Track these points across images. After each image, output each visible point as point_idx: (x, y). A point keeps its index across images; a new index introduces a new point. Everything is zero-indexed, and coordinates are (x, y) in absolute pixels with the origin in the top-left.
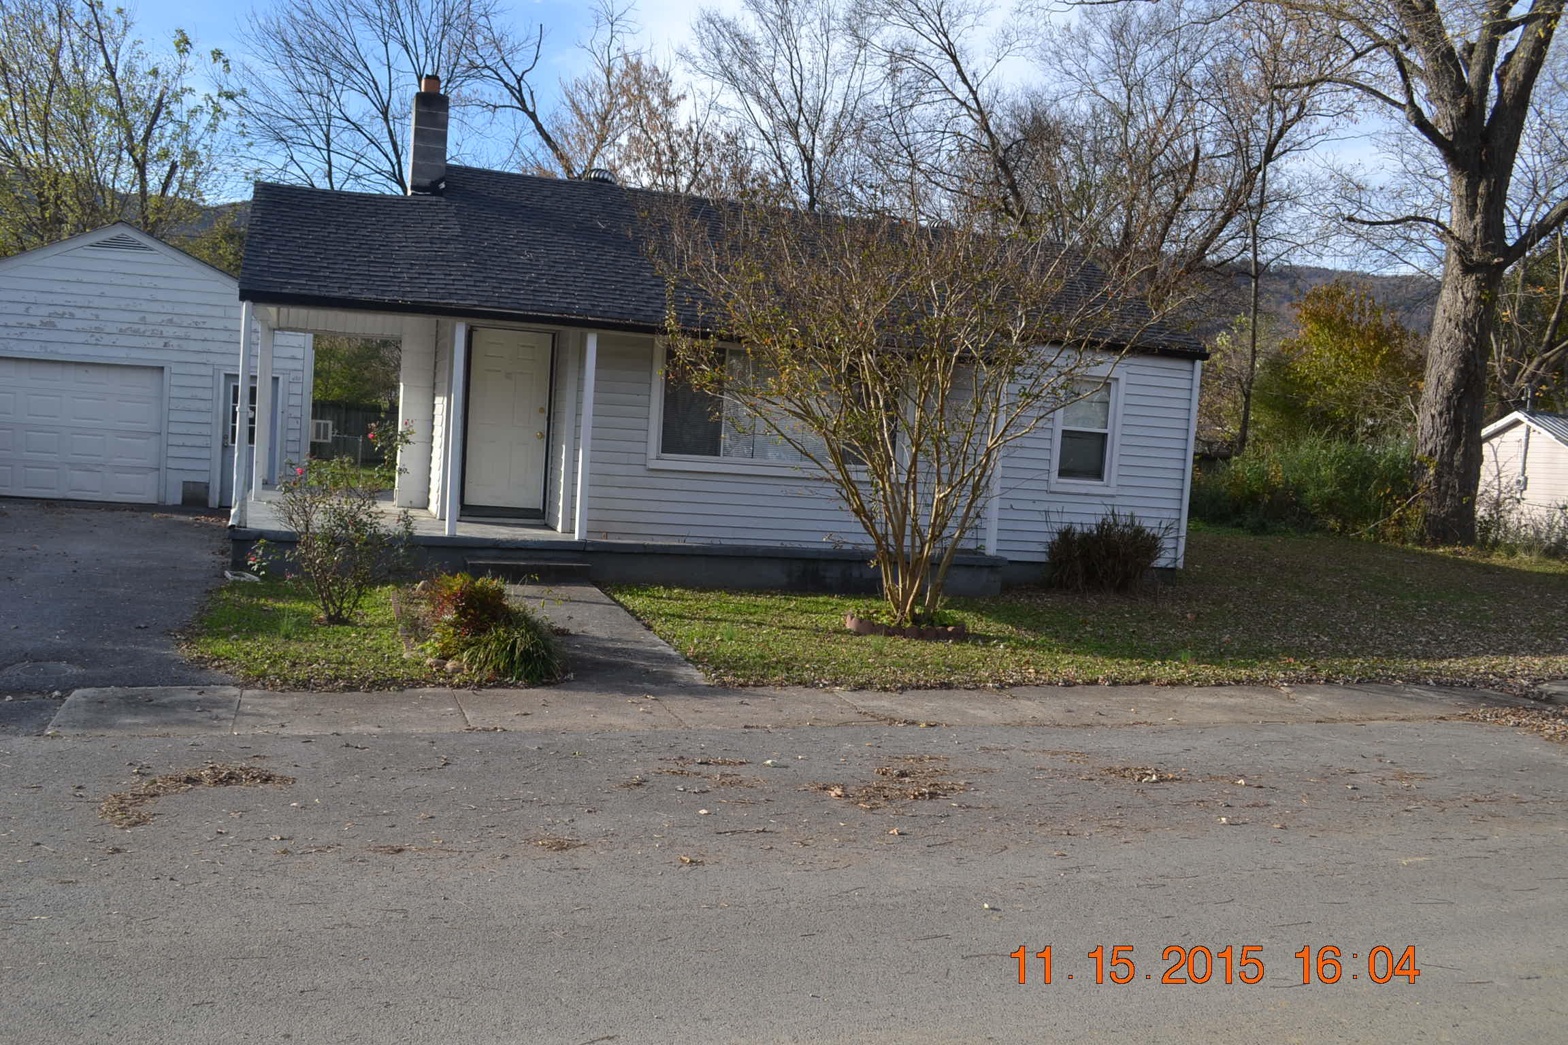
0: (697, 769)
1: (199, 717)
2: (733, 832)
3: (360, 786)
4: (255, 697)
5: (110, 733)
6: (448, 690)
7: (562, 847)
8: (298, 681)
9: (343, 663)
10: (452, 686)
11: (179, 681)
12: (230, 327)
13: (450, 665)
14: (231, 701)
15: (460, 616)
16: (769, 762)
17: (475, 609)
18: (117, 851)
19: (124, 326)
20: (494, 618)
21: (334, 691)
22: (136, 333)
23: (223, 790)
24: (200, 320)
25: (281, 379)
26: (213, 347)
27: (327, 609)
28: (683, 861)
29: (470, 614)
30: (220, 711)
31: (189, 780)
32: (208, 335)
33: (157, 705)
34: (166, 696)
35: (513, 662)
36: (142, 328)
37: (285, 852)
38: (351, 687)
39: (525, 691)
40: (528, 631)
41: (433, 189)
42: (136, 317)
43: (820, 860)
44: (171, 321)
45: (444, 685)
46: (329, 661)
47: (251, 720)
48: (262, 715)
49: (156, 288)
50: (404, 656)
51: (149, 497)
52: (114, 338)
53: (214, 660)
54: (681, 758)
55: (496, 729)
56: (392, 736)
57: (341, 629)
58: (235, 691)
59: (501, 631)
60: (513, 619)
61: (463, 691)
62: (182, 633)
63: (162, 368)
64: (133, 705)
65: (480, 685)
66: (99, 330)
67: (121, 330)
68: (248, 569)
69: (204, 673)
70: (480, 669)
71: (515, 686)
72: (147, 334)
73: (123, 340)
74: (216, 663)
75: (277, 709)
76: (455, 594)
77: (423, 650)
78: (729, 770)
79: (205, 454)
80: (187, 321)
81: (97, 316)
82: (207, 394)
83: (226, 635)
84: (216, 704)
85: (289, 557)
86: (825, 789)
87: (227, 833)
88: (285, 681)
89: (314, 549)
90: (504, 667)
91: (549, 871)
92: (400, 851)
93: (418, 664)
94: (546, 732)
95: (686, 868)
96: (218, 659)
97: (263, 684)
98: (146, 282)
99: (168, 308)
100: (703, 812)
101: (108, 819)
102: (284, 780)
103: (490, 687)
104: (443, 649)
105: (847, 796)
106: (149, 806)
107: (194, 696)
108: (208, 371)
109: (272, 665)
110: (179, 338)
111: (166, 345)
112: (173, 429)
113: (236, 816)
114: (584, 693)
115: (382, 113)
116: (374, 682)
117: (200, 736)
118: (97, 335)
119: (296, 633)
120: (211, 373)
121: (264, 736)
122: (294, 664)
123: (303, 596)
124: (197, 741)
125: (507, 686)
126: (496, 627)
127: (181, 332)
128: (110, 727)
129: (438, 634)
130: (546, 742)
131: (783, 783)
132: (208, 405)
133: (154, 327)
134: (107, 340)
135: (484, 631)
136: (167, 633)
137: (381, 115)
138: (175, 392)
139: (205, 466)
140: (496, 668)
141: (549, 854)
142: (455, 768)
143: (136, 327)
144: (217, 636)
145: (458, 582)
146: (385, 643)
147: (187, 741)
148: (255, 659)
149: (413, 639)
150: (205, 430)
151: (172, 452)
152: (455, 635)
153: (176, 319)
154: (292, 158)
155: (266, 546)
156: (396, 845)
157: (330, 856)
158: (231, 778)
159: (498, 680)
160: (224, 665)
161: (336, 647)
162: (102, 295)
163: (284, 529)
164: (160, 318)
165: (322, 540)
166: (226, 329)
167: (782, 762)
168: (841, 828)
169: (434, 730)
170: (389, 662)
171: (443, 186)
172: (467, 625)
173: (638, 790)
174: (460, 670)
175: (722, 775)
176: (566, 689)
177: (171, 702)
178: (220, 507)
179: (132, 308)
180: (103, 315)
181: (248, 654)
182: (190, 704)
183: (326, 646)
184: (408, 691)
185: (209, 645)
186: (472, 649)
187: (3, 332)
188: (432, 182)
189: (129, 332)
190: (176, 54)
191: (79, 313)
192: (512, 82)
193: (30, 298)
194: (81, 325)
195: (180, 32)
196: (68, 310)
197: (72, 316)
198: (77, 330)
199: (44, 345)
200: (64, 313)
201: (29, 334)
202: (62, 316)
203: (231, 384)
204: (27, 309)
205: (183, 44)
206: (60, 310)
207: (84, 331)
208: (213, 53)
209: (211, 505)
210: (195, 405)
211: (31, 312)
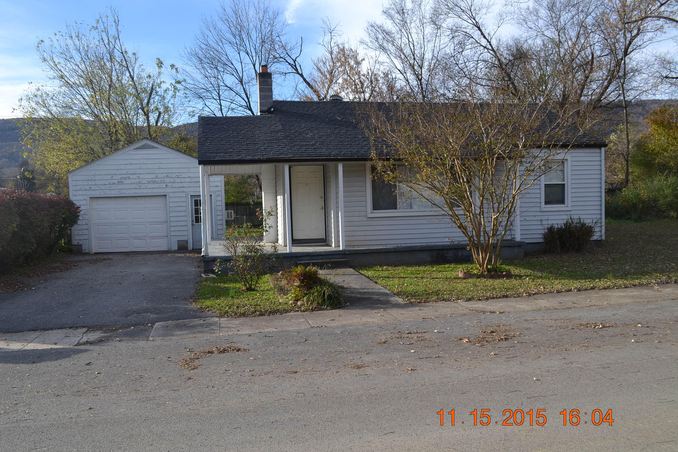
0: (407, 335)
1: (205, 330)
2: (426, 358)
3: (275, 351)
4: (225, 321)
5: (173, 338)
6: (299, 313)
7: (359, 367)
8: (241, 313)
9: (257, 305)
10: (301, 311)
11: (195, 317)
12: (190, 176)
13: (299, 303)
14: (217, 323)
15: (301, 283)
16: (436, 331)
17: (307, 280)
18: (190, 379)
19: (150, 180)
20: (315, 283)
21: (255, 316)
22: (154, 182)
23: (222, 355)
24: (179, 174)
25: (213, 195)
26: (185, 185)
27: (246, 285)
28: (408, 369)
29: (305, 282)
30: (213, 327)
31: (209, 352)
32: (182, 180)
33: (188, 327)
34: (191, 323)
35: (324, 300)
36: (157, 180)
37: (252, 375)
38: (262, 314)
39: (331, 311)
40: (329, 287)
41: (269, 111)
42: (153, 176)
43: (463, 366)
44: (167, 176)
45: (298, 311)
46: (251, 305)
47: (226, 329)
48: (230, 327)
49: (161, 163)
50: (280, 301)
51: (164, 248)
52: (146, 185)
53: (207, 308)
54: (400, 332)
55: (322, 326)
56: (282, 331)
57: (253, 293)
58: (217, 319)
59: (318, 288)
60: (322, 283)
61: (306, 313)
62: (191, 298)
63: (166, 195)
64: (180, 327)
65: (312, 310)
66: (140, 183)
67: (148, 182)
68: (213, 272)
69: (203, 313)
70: (311, 304)
71: (326, 309)
72: (159, 182)
73: (150, 186)
74: (208, 309)
75: (235, 325)
76: (298, 274)
77: (287, 298)
78: (420, 335)
79: (185, 228)
80: (174, 175)
81: (139, 177)
82: (184, 204)
83: (209, 298)
84: (211, 324)
85: (229, 266)
86: (461, 339)
87: (229, 370)
88: (236, 314)
89: (239, 262)
90: (321, 302)
91: (356, 376)
92: (296, 372)
93: (286, 304)
94: (343, 326)
95: (409, 372)
96: (208, 307)
97: (227, 316)
98: (156, 161)
99: (166, 171)
100: (413, 351)
101: (183, 368)
102: (245, 350)
103: (317, 311)
104: (295, 297)
105: (470, 342)
106: (197, 362)
107: (202, 322)
108: (183, 195)
109: (230, 308)
110: (172, 183)
111: (166, 186)
112: (172, 219)
113: (231, 364)
114: (355, 310)
115: (240, 82)
116: (270, 312)
117: (207, 336)
118: (139, 185)
119: (235, 295)
120: (185, 196)
121: (232, 335)
122: (238, 307)
123: (236, 281)
124: (208, 338)
125: (323, 310)
126: (316, 286)
127: (172, 180)
128: (173, 335)
129: (293, 291)
130: (343, 329)
131: (443, 339)
132: (185, 208)
133: (161, 179)
134: (143, 186)
135: (311, 288)
136: (186, 299)
137: (240, 83)
138: (172, 205)
139: (186, 233)
140: (318, 303)
141: (354, 370)
142: (310, 342)
143: (154, 180)
144: (206, 298)
145: (299, 270)
146: (271, 296)
147: (203, 338)
148: (222, 307)
149: (282, 294)
150: (184, 219)
151: (172, 229)
152: (300, 291)
153: (169, 175)
154: (205, 104)
155: (220, 262)
156: (294, 370)
157: (270, 376)
158: (224, 351)
159: (319, 308)
160: (211, 310)
161: (253, 299)
162: (140, 168)
163: (228, 255)
164: (163, 175)
165: (242, 257)
166: (189, 177)
167: (441, 331)
168: (470, 354)
169: (298, 328)
170: (274, 304)
171: (272, 109)
172: (304, 287)
173: (384, 345)
174: (303, 305)
175: (417, 337)
176: (347, 309)
177: (193, 325)
178: (193, 249)
179: (152, 172)
180: (141, 176)
181: (219, 305)
182: (201, 325)
183: (249, 299)
184: (284, 315)
185: (203, 302)
186: (307, 296)
187: (103, 187)
188: (268, 109)
189: (152, 182)
190: (157, 68)
191: (131, 176)
192: (292, 62)
193: (113, 172)
194: (133, 181)
195: (158, 59)
196: (128, 176)
197: (129, 178)
198: (132, 184)
199: (120, 190)
200: (126, 177)
201: (113, 187)
202: (125, 178)
203: (194, 199)
204: (112, 177)
205: (160, 64)
206: (124, 176)
207: (134, 183)
208: (171, 66)
209: (189, 249)
210: (180, 209)
211: (114, 178)
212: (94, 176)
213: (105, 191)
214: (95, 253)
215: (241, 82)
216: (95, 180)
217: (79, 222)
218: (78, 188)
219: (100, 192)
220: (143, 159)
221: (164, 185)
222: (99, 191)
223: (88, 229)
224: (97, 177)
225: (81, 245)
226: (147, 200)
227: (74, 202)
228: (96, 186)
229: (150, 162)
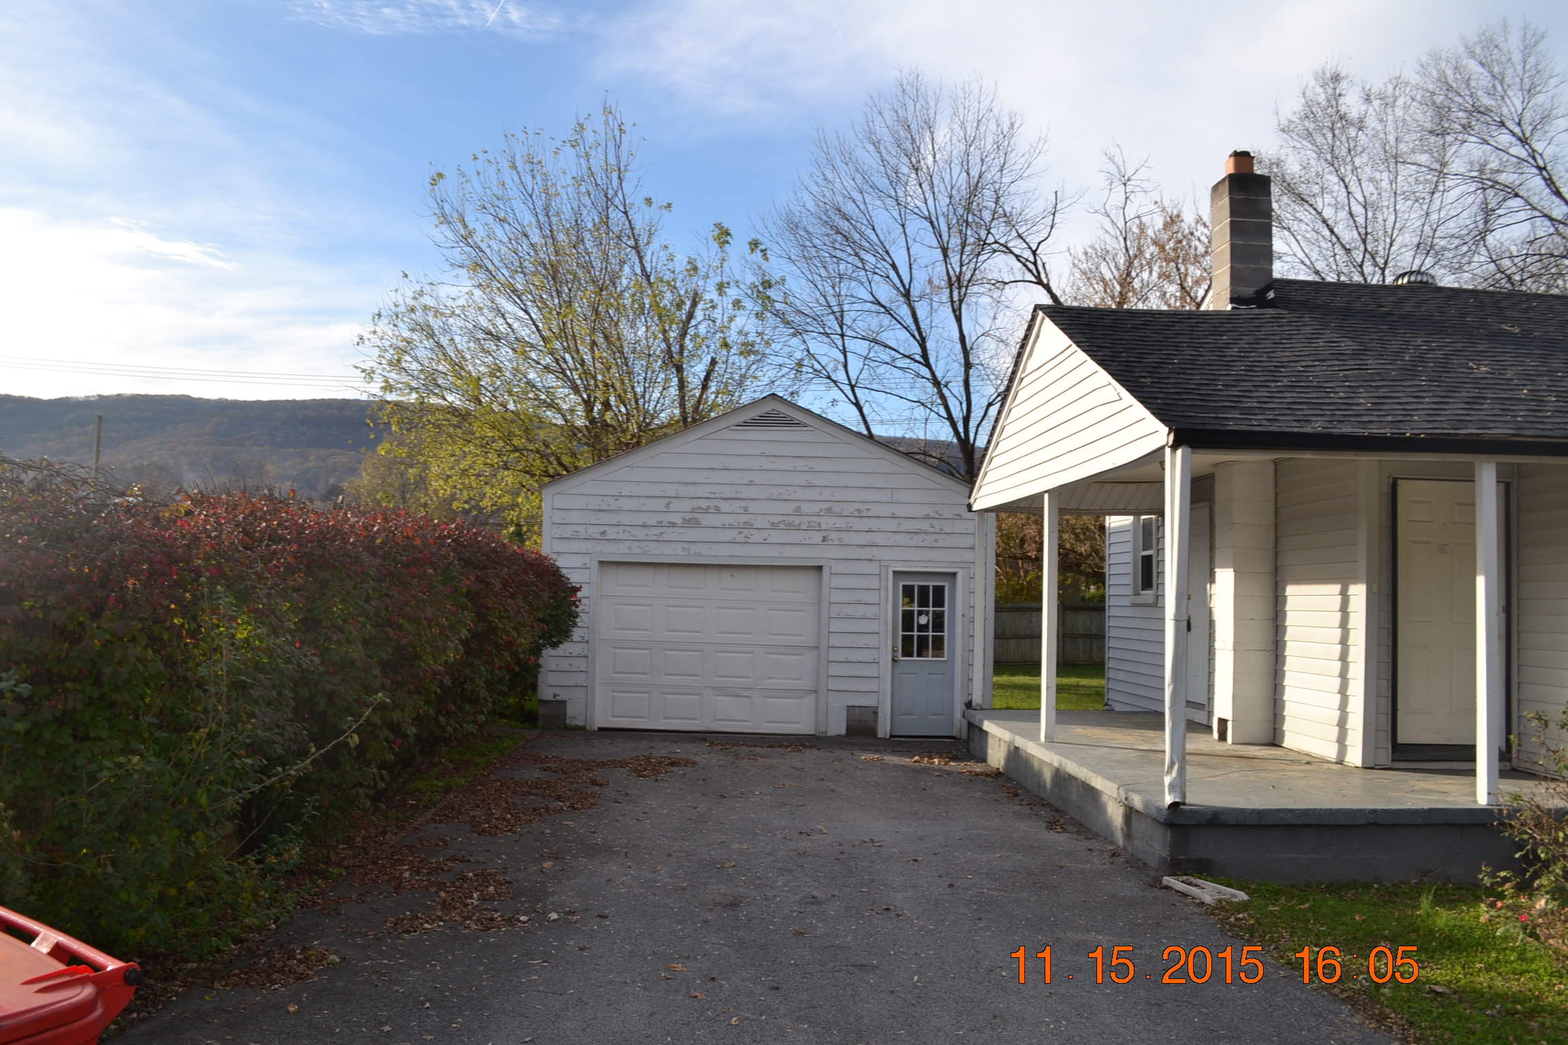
12: (897, 514)
19: (776, 519)
22: (791, 527)
24: (863, 507)
25: (959, 577)
26: (880, 539)
32: (874, 524)
36: (797, 520)
41: (1259, 299)
42: (789, 508)
44: (829, 510)
49: (812, 471)
51: (804, 726)
52: (764, 534)
63: (820, 568)
66: (748, 526)
67: (773, 524)
72: (804, 527)
73: (775, 536)
79: (872, 671)
80: (848, 509)
81: (746, 509)
82: (873, 597)
98: (800, 464)
99: (826, 495)
108: (872, 568)
110: (840, 530)
111: (824, 539)
112: (835, 641)
115: (904, 296)
118: (746, 532)
120: (877, 572)
127: (841, 523)
132: (875, 609)
133: (811, 519)
134: (757, 537)
137: (902, 299)
138: (836, 597)
139: (872, 685)
143: (790, 519)
150: (872, 641)
151: (834, 670)
153: (836, 508)
162: (751, 483)
164: (815, 508)
166: (893, 517)
171: (1271, 295)
178: (891, 736)
179: (786, 497)
180: (753, 506)
187: (640, 534)
188: (1257, 292)
189: (782, 526)
190: (715, 246)
191: (725, 506)
192: (1027, 254)
193: (671, 490)
194: (728, 520)
195: (718, 226)
196: (715, 503)
197: (718, 510)
198: (724, 527)
199: (686, 546)
200: (709, 507)
201: (670, 534)
202: (706, 511)
203: (901, 584)
204: (668, 504)
205: (723, 236)
206: (704, 504)
207: (731, 527)
208: (750, 243)
209: (880, 734)
210: (860, 611)
211: (672, 508)
212: (617, 497)
213: (643, 545)
214: (600, 729)
215: (907, 295)
216: (619, 511)
217: (577, 633)
218: (568, 531)
219: (629, 548)
220: (762, 455)
221: (817, 538)
222: (628, 543)
223: (586, 657)
224: (624, 504)
225: (564, 703)
226: (764, 579)
227: (564, 571)
228: (620, 529)
229: (781, 464)
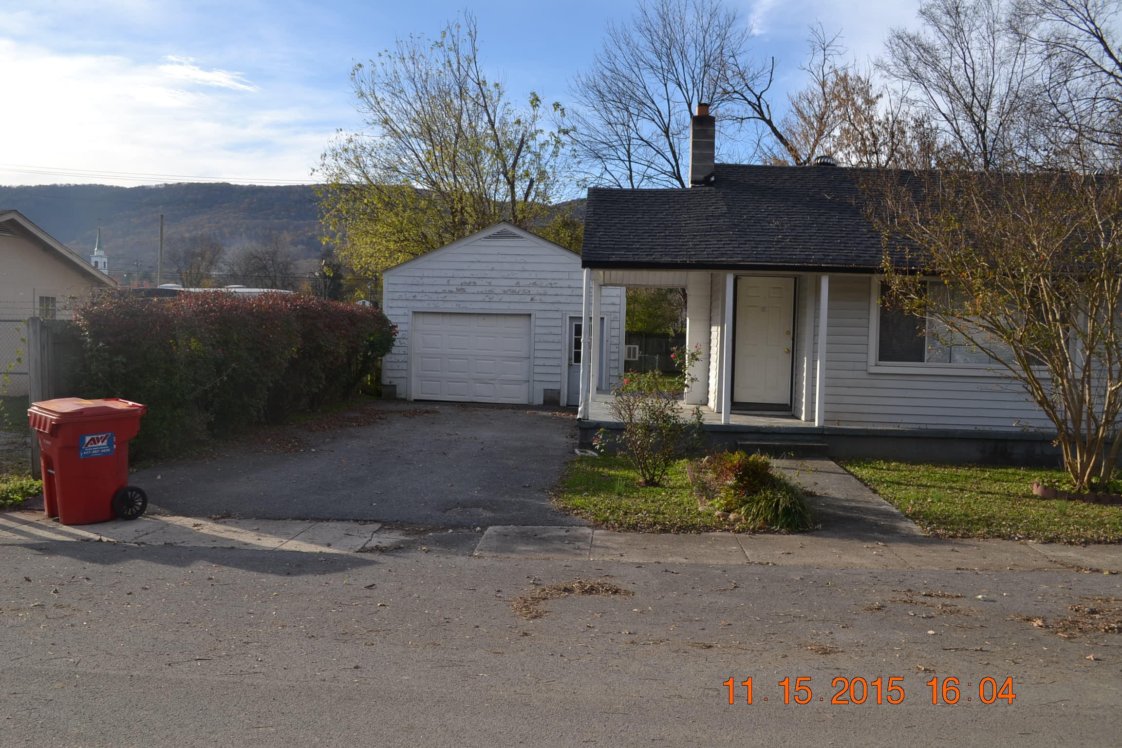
0: (922, 600)
1: (567, 547)
2: (957, 649)
3: (678, 600)
4: (602, 535)
5: (513, 556)
6: (731, 534)
7: (825, 652)
8: (629, 525)
9: (658, 513)
10: (734, 531)
11: (553, 523)
12: (570, 285)
13: (732, 516)
14: (587, 537)
15: (739, 482)
16: (980, 597)
17: (749, 477)
18: (526, 634)
19: (506, 289)
20: (763, 483)
21: (654, 532)
22: (514, 293)
23: (588, 597)
24: (553, 282)
25: (605, 319)
26: (562, 299)
27: (644, 476)
28: (919, 669)
29: (746, 480)
30: (580, 543)
31: (566, 590)
32: (559, 291)
33: (540, 539)
34: (545, 533)
35: (777, 516)
36: (517, 289)
37: (632, 642)
38: (665, 530)
39: (786, 536)
40: (787, 493)
41: (706, 182)
42: (513, 282)
43: (1029, 676)
44: (535, 283)
45: (728, 530)
46: (649, 512)
47: (601, 551)
48: (607, 548)
49: (525, 262)
50: (700, 509)
51: (522, 400)
52: (500, 296)
53: (574, 509)
54: (910, 591)
55: (768, 563)
56: (695, 565)
57: (655, 489)
58: (589, 531)
59: (768, 493)
60: (776, 484)
61: (742, 535)
62: (552, 490)
63: (530, 315)
64: (527, 538)
65: (754, 532)
66: (491, 292)
67: (504, 291)
68: (593, 448)
69: (568, 518)
70: (754, 520)
71: (779, 532)
72: (521, 293)
73: (506, 298)
74: (575, 511)
75: (618, 544)
76: (735, 466)
77: (712, 505)
78: (948, 601)
79: (558, 370)
80: (545, 283)
81: (490, 283)
82: (558, 331)
83: (580, 493)
84: (577, 539)
85: (619, 440)
86: (1028, 620)
87: (593, 627)
88: (621, 525)
89: (636, 435)
90: (771, 519)
91: (818, 669)
92: (710, 647)
93: (710, 515)
94: (805, 567)
95: (921, 674)
96: (577, 508)
97: (607, 527)
98: (519, 258)
99: (533, 275)
100: (931, 632)
101: (518, 613)
102: (627, 593)
103: (762, 533)
104: (726, 505)
105: (1047, 627)
106: (542, 606)
107: (563, 533)
108: (558, 315)
109: (612, 513)
110: (540, 295)
111: (532, 299)
112: (537, 354)
113: (599, 615)
114: (830, 539)
115: (665, 132)
116: (680, 527)
117: (569, 560)
118: (490, 296)
119: (625, 491)
120: (560, 317)
121: (610, 562)
122: (626, 513)
123: (628, 467)
124: (568, 564)
125: (774, 532)
126: (764, 490)
127: (541, 291)
128: (513, 552)
129: (723, 494)
130: (805, 574)
131: (993, 614)
132: (559, 338)
133: (524, 288)
134: (496, 298)
135: (756, 492)
136: (543, 490)
137: (664, 134)
138: (538, 330)
139: (558, 378)
140: (765, 520)
141: (817, 656)
142: (742, 590)
143: (514, 288)
144: (575, 493)
145: (737, 458)
146: (685, 500)
147: (561, 563)
148: (600, 509)
149: (704, 498)
150: (558, 354)
151: (537, 370)
152: (735, 495)
153: (538, 282)
154: (606, 169)
155: (604, 433)
156: (707, 643)
157: (663, 647)
158: (592, 590)
159: (766, 528)
160: (581, 513)
161: (653, 502)
162: (493, 269)
163: (615, 421)
164: (527, 282)
165: (641, 428)
166: (569, 287)
167: (991, 597)
168: (1045, 651)
169: (724, 562)
170: (689, 513)
171: (713, 179)
172: (743, 488)
173: (879, 613)
174: (739, 520)
175: (943, 605)
176: (817, 536)
177: (549, 537)
178: (567, 405)
179: (512, 277)
180: (494, 282)
181: (595, 505)
182: (561, 539)
183: (646, 501)
184: (704, 534)
185: (570, 499)
186: (747, 505)
187: (434, 297)
188: (705, 178)
189: (509, 292)
190: (531, 108)
191: (479, 282)
192: (754, 100)
193: (450, 274)
194: (480, 289)
195: (533, 94)
196: (473, 280)
197: (475, 284)
198: (478, 293)
199: (458, 303)
200: (470, 282)
201: (450, 297)
202: (469, 284)
203: (574, 324)
204: (448, 281)
205: (535, 101)
206: (467, 281)
207: (482, 293)
208: (554, 105)
209: (561, 404)
210: (551, 338)
211: (451, 282)
212: (422, 277)
213: (436, 303)
214: (415, 400)
216: (423, 285)
217: (394, 350)
218: (396, 296)
219: (428, 304)
220: (498, 254)
221: (528, 298)
222: (428, 302)
223: (406, 362)
224: (426, 281)
225: (395, 386)
226: (501, 321)
227: (389, 318)
228: (423, 294)
229: (509, 259)
